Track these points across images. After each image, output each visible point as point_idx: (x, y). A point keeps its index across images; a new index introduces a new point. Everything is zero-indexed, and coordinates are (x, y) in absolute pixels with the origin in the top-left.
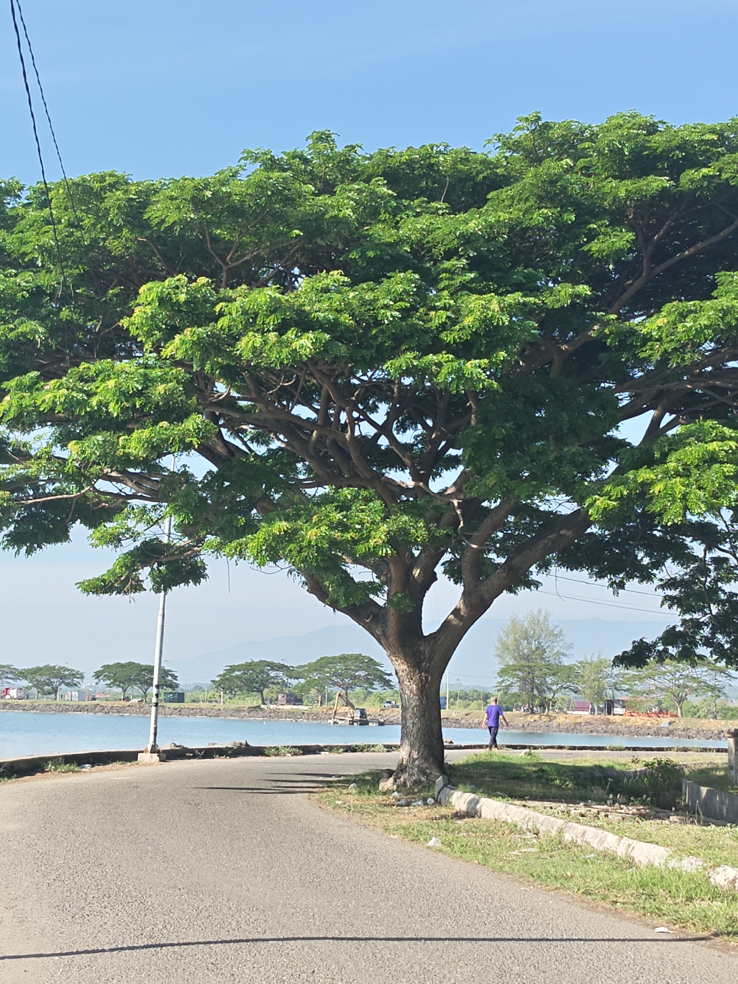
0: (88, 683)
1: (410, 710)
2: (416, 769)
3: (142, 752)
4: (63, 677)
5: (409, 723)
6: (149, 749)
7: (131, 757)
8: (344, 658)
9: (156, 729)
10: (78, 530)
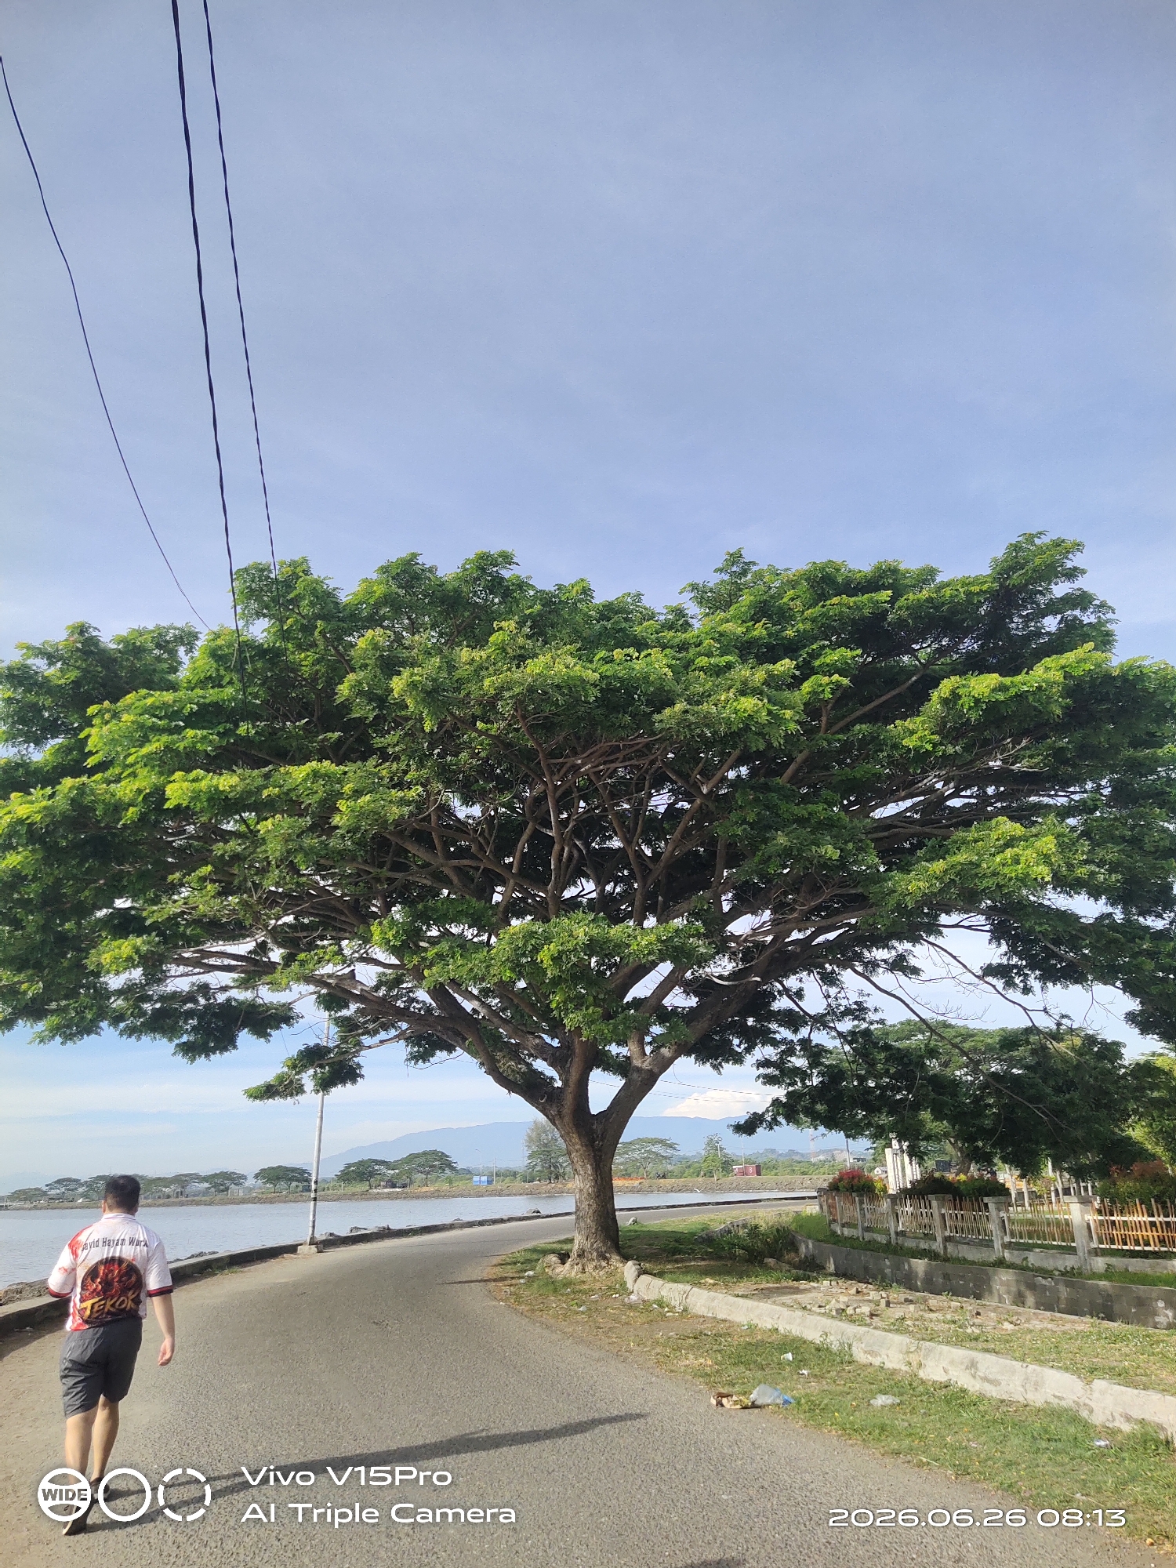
0: (250, 1182)
2: (595, 1254)
3: (301, 1244)
4: (232, 1179)
6: (308, 1240)
7: (292, 1249)
8: (425, 1153)
9: (314, 1222)
10: (244, 1037)
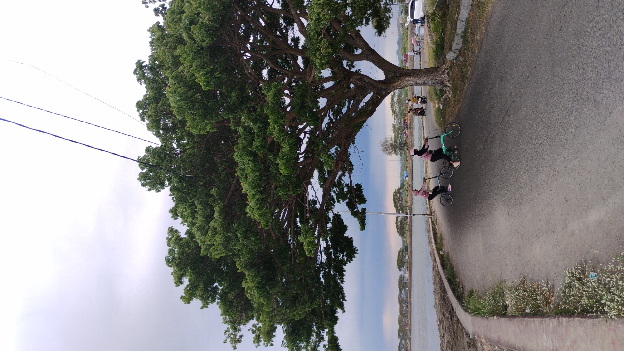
1: (417, 80)
5: (423, 81)
